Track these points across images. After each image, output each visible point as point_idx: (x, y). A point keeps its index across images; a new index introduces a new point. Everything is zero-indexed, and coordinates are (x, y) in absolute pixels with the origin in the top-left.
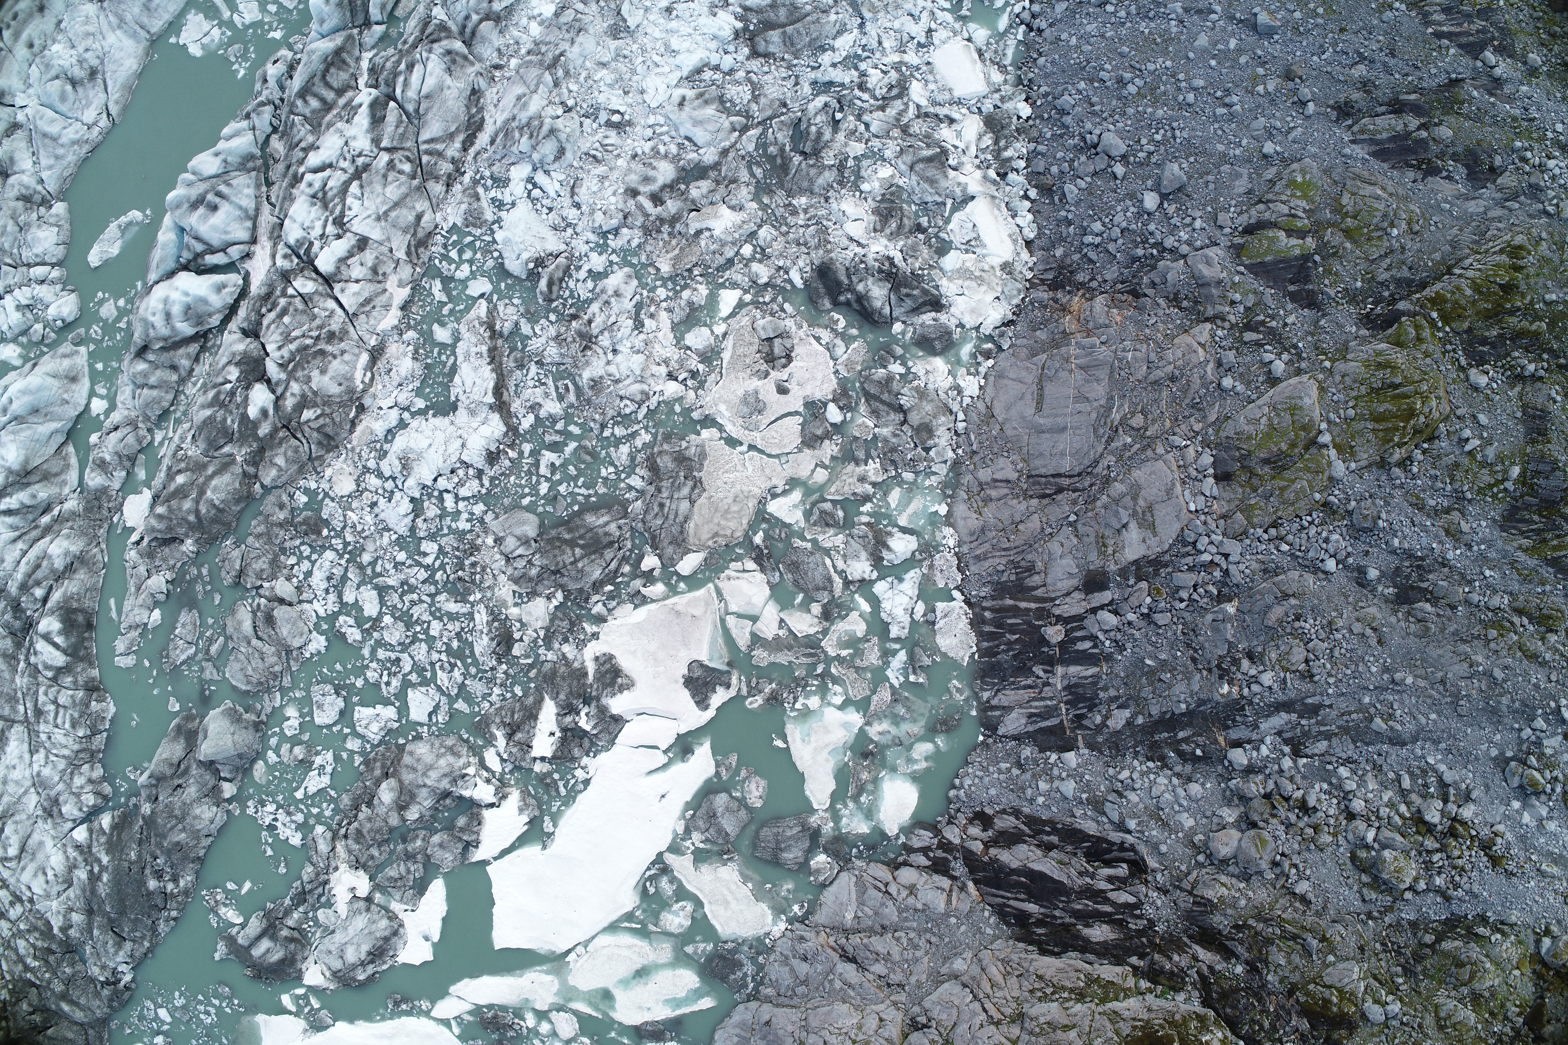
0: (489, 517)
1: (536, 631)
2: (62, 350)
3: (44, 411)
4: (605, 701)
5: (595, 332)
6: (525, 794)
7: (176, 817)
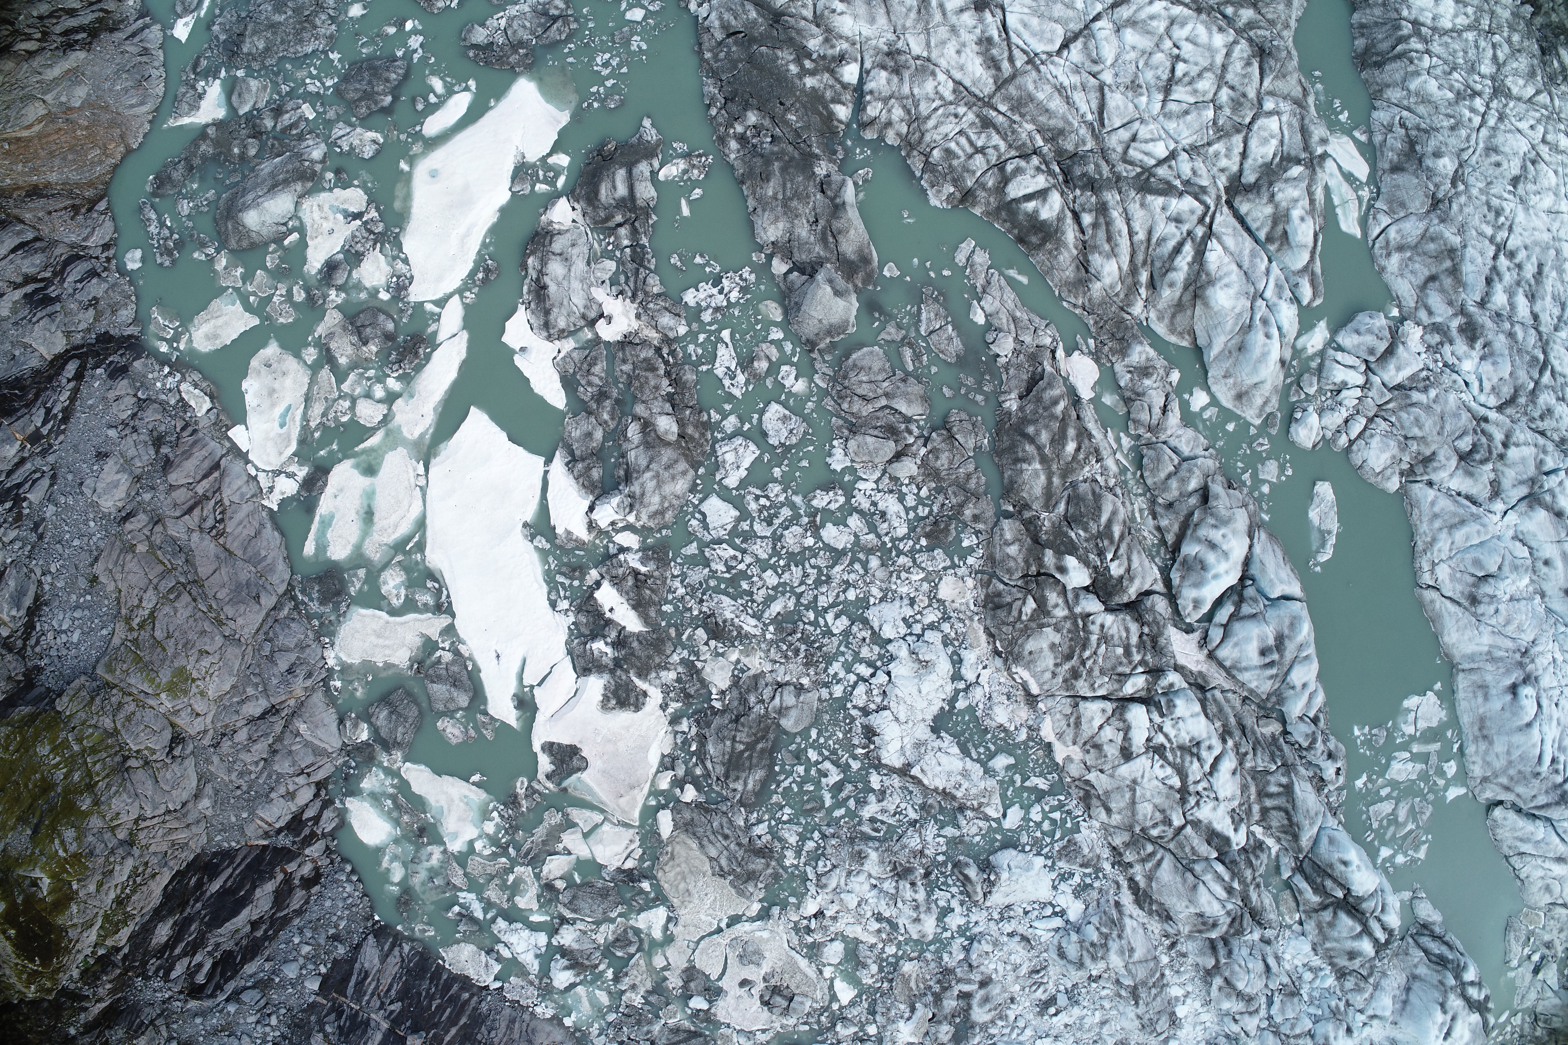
0: (825, 693)
1: (705, 661)
2: (1274, 402)
3: (1235, 354)
4: (606, 677)
5: (901, 883)
6: (581, 544)
7: (791, 199)
